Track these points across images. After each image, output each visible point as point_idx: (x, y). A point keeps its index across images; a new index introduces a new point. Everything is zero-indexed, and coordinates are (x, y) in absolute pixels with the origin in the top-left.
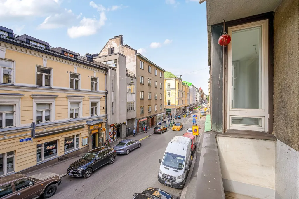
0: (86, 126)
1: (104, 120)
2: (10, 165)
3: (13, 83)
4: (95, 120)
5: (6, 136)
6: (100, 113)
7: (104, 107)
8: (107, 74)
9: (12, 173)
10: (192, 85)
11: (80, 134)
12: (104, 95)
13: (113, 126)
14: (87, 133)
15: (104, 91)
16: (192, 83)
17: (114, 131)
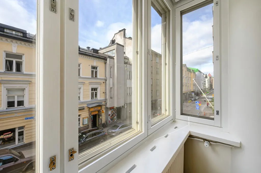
0: (86, 108)
1: (103, 103)
2: (21, 137)
3: (23, 72)
4: (95, 103)
5: (17, 114)
6: (100, 97)
7: (103, 92)
8: (106, 62)
9: (23, 143)
10: (199, 71)
11: (81, 114)
12: (104, 81)
13: (113, 109)
14: (88, 114)
15: (104, 78)
16: (199, 69)
17: (114, 113)
